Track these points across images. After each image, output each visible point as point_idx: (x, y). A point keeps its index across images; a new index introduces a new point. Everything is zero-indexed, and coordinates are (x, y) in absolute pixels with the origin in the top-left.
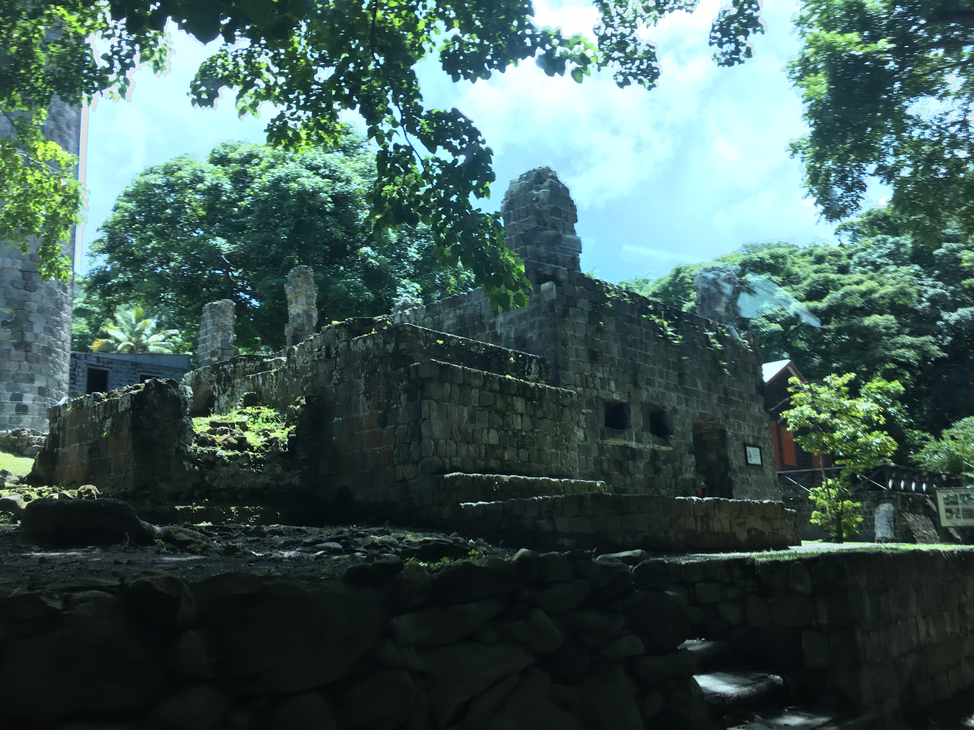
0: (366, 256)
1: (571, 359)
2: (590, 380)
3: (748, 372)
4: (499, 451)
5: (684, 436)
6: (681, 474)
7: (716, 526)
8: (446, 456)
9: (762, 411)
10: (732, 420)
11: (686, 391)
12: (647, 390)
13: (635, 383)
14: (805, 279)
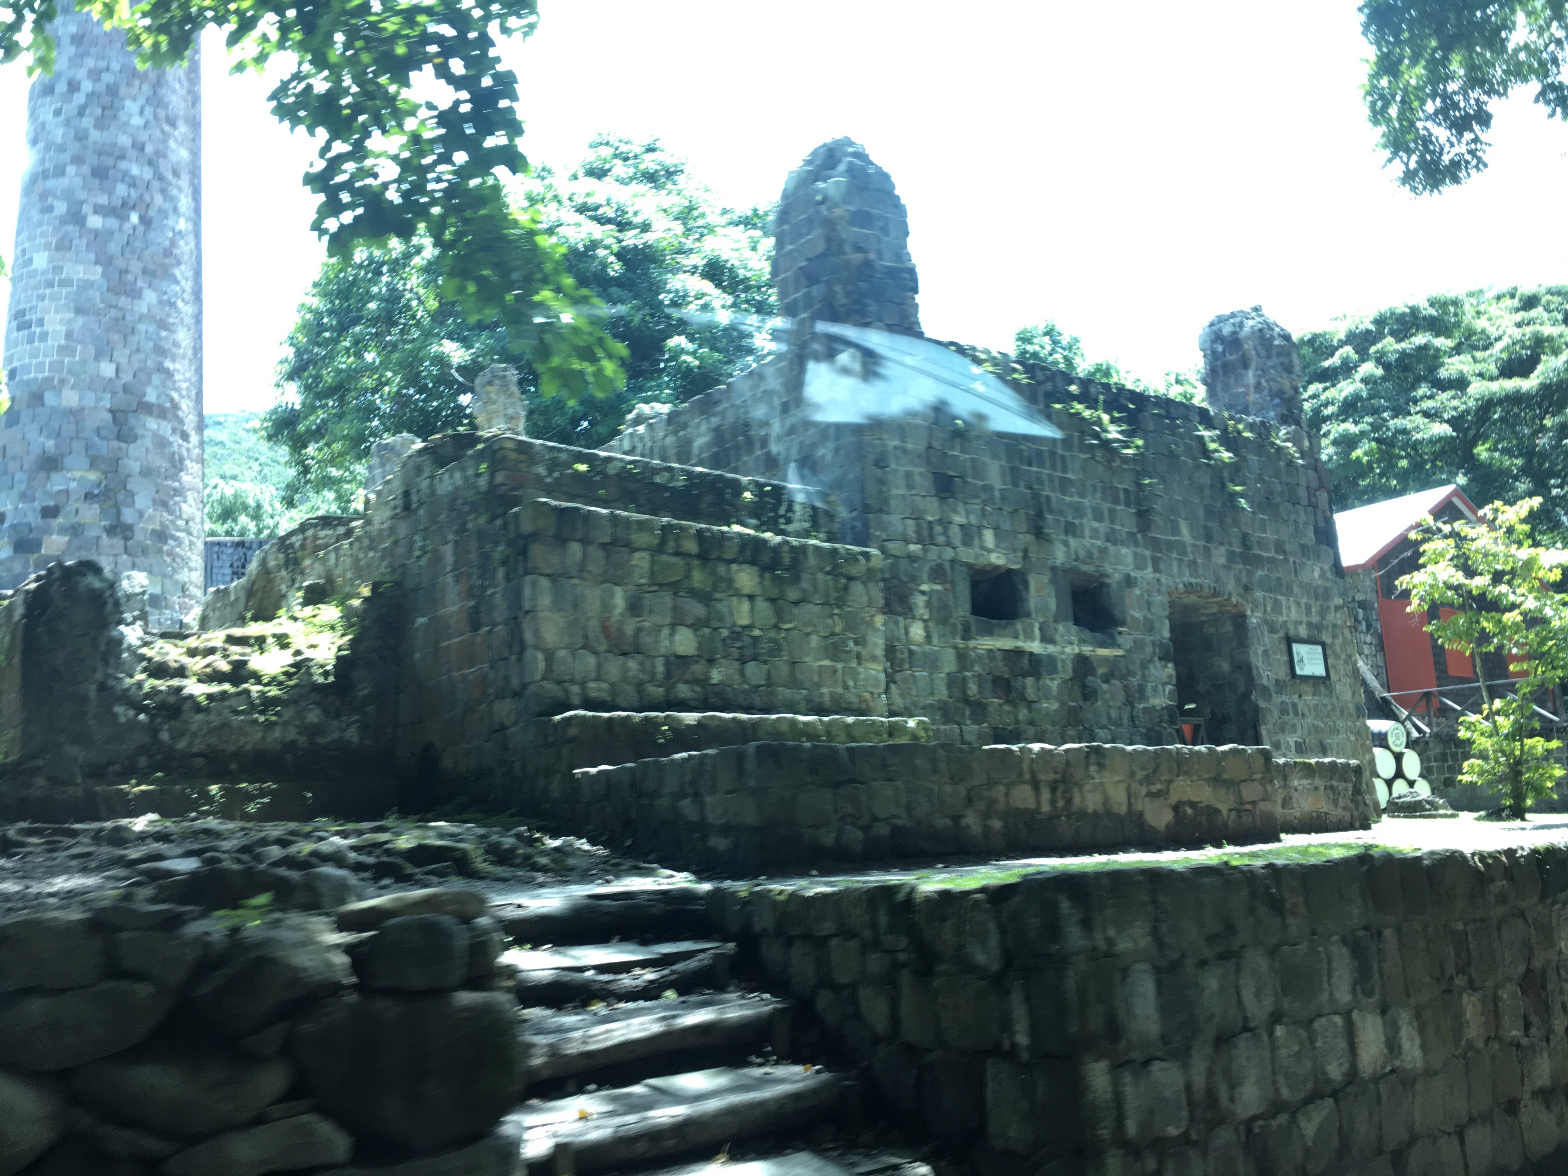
0: (678, 352)
1: (895, 492)
2: (938, 529)
3: (1296, 503)
4: (697, 669)
5: (1150, 627)
6: (1143, 697)
7: (1092, 802)
8: (573, 681)
9: (1329, 575)
10: (1259, 594)
11: (1155, 544)
12: (1066, 544)
13: (1038, 532)
14: (1499, 339)
